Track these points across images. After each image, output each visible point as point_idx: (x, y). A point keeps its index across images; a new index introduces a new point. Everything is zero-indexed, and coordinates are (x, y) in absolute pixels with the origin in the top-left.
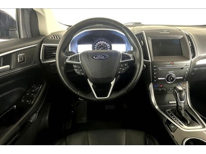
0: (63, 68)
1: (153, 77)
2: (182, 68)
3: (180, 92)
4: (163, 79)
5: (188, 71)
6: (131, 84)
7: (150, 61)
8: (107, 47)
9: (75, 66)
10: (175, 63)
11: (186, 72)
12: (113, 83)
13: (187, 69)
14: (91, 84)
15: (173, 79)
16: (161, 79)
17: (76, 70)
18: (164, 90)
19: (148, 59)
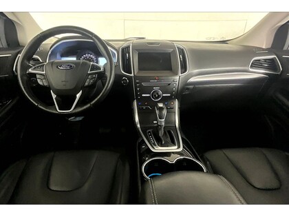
0: (25, 78)
2: (169, 84)
3: (161, 109)
4: (148, 95)
7: (132, 75)
9: (38, 76)
11: (174, 89)
12: (78, 96)
13: (175, 85)
14: (54, 96)
15: (159, 96)
16: (145, 95)
17: (39, 81)
19: (131, 73)
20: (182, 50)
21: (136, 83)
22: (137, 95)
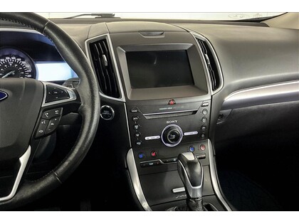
1: (133, 135)
2: (195, 112)
3: (191, 164)
4: (155, 137)
5: (208, 116)
6: (71, 158)
8: (23, 70)
10: (177, 101)
11: (204, 120)
12: (24, 160)
13: (205, 113)
15: (178, 137)
16: (150, 138)
18: (160, 164)
19: (118, 96)
20: (205, 42)
21: (131, 115)
22: (134, 140)
